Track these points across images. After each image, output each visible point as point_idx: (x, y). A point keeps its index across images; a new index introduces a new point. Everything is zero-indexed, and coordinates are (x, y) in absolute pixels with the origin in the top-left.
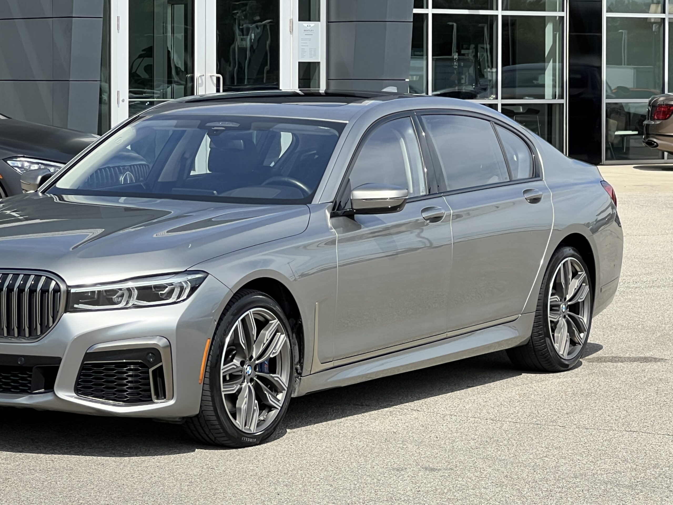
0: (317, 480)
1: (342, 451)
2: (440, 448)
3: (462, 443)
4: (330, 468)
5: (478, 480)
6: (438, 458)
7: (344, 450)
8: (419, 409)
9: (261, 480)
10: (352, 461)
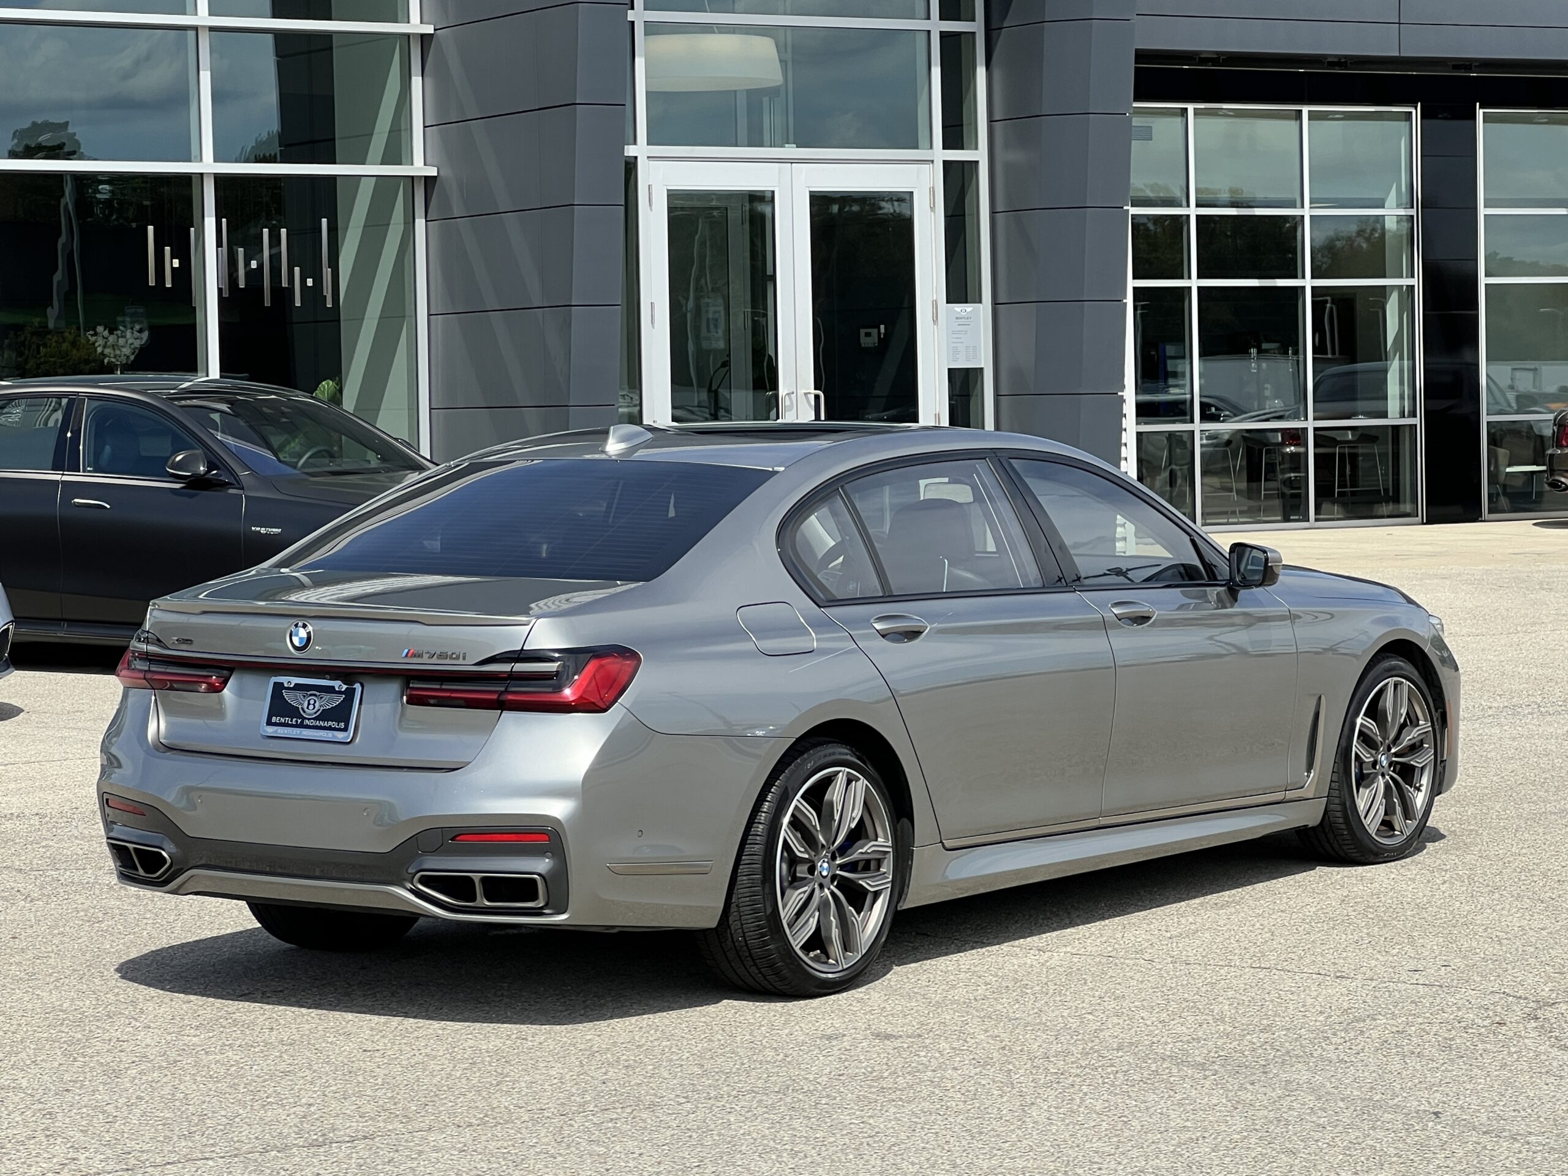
0: (684, 1057)
5: (953, 1054)
6: (909, 1016)
9: (591, 1058)
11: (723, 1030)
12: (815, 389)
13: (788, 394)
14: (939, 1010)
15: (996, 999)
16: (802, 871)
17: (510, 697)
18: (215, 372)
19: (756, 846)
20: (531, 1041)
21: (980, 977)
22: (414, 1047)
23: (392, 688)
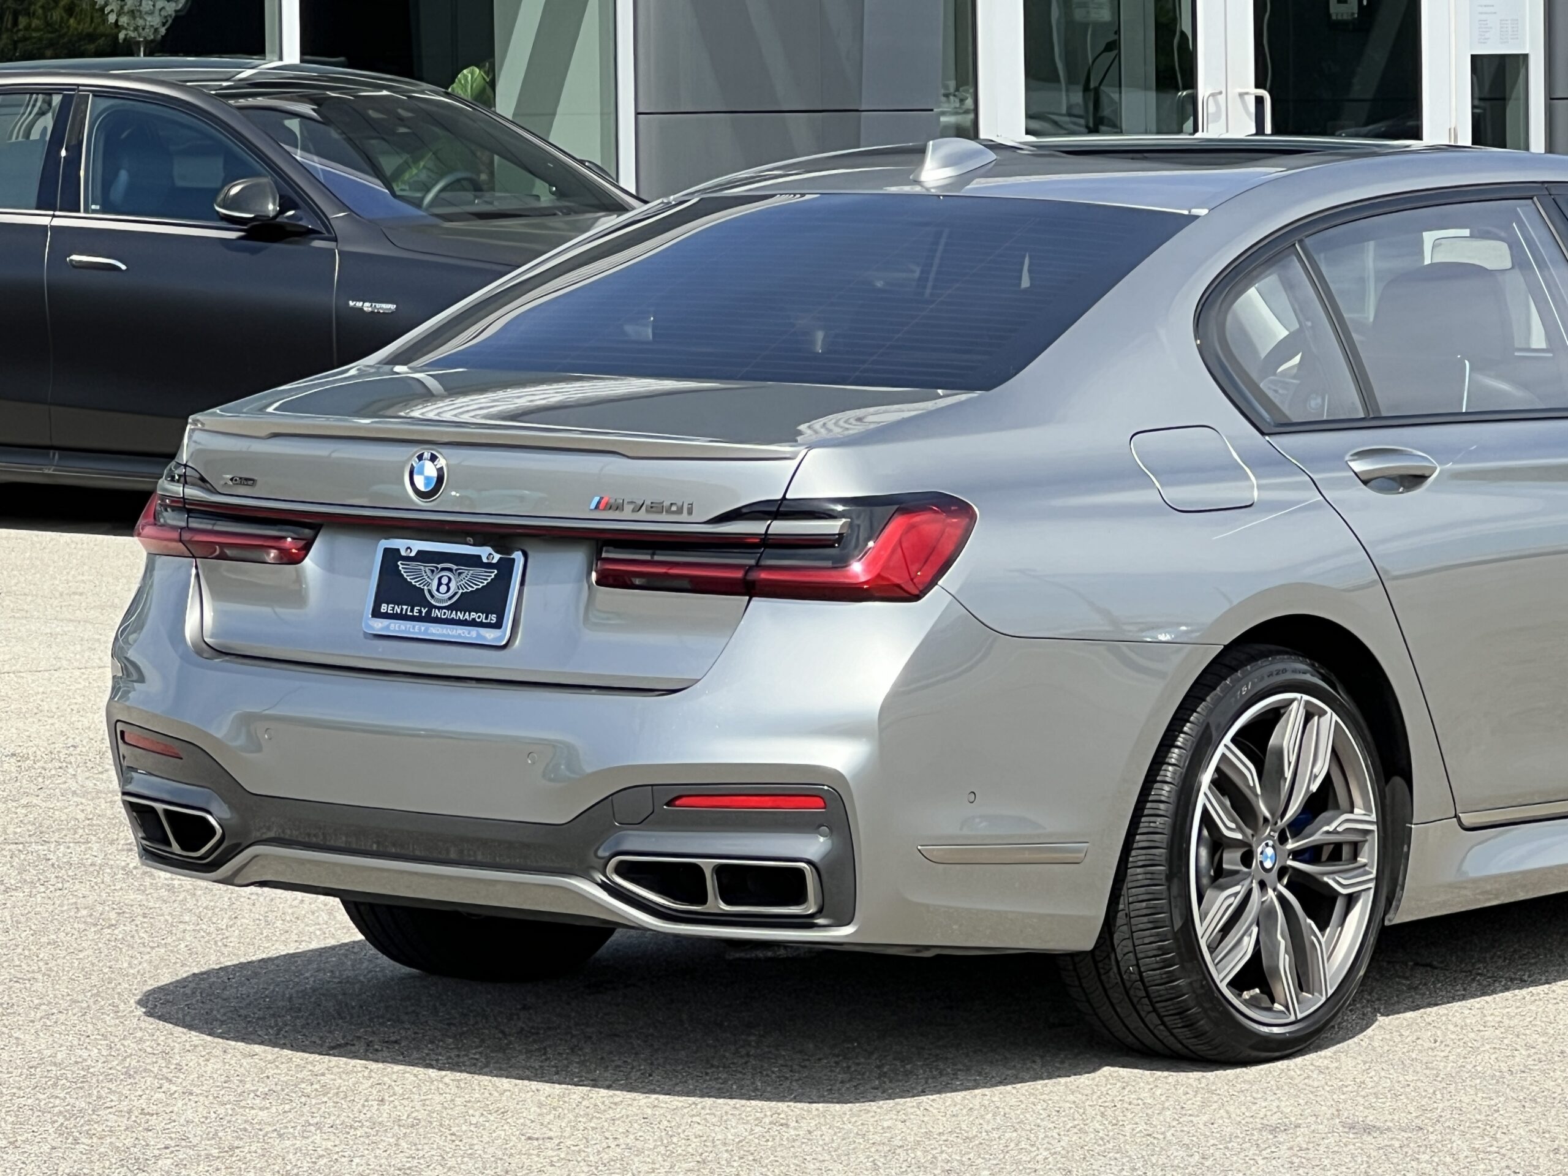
6: (1402, 1097)
11: (1103, 1115)
12: (1257, 86)
13: (1213, 95)
14: (1452, 1088)
15: (1544, 1072)
16: (1231, 860)
17: (763, 575)
18: (292, 53)
19: (1159, 819)
20: (795, 1129)
21: (1518, 1036)
22: (607, 1134)
23: (575, 559)
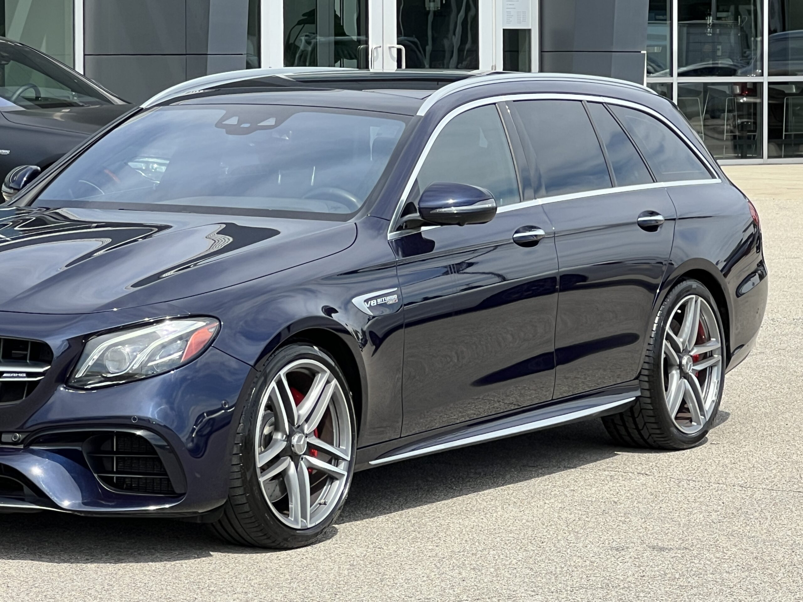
0: (513, 562)
1: (547, 526)
2: (673, 521)
3: (701, 516)
4: (530, 547)
5: (720, 562)
6: (669, 534)
7: (549, 524)
8: (647, 473)
9: (441, 563)
10: (559, 538)
12: (398, 44)
13: (376, 48)
15: (729, 522)
